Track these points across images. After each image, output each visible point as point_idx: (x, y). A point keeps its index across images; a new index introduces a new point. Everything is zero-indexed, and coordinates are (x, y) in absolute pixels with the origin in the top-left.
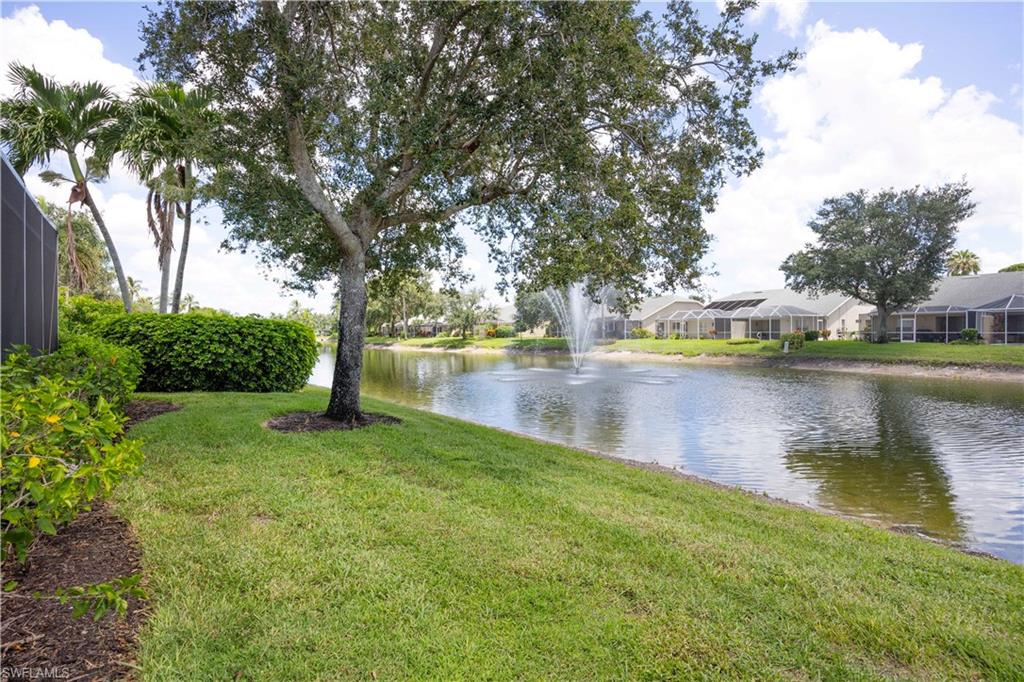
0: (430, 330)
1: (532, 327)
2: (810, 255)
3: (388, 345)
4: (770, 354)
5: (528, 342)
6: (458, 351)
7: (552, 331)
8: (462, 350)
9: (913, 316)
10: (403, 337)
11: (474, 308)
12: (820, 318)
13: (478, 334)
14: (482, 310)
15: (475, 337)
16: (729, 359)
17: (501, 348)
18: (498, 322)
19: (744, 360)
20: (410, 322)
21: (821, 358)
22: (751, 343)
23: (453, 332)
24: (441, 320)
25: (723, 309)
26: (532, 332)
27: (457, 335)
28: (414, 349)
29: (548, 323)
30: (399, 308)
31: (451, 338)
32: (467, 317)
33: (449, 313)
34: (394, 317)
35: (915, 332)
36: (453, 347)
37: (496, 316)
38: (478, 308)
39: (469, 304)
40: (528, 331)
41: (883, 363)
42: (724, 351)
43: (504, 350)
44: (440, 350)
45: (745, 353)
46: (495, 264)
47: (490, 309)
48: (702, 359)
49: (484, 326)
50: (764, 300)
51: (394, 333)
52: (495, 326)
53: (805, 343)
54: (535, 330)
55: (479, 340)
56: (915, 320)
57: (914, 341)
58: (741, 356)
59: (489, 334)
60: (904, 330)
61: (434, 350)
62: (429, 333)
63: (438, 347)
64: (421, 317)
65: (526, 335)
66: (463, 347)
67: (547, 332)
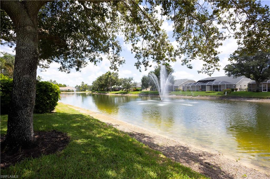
0: (118, 89)
1: (146, 88)
2: (232, 65)
3: (106, 93)
4: (220, 96)
5: (145, 92)
6: (125, 95)
7: (152, 89)
8: (126, 95)
9: (266, 84)
10: (110, 91)
11: (130, 83)
12: (234, 85)
13: (131, 90)
14: (132, 83)
15: (130, 91)
16: (207, 97)
17: (137, 94)
18: (137, 87)
19: (212, 97)
20: (112, 87)
21: (238, 97)
22: (213, 92)
23: (124, 90)
24: (121, 86)
25: (202, 82)
26: (146, 89)
27: (125, 90)
28: (113, 94)
29: (151, 87)
30: (109, 83)
31: (124, 91)
32: (128, 86)
33: (123, 84)
34: (108, 86)
35: (267, 89)
36: (124, 94)
37: (136, 85)
38: (131, 83)
39: (129, 82)
40: (145, 89)
41: (261, 98)
42: (205, 95)
43: (138, 95)
44: (120, 95)
45: (212, 95)
46: (135, 53)
47: (134, 83)
48: (198, 97)
49: (133, 88)
50: (215, 80)
51: (108, 90)
52: (136, 88)
53: (232, 92)
54: (147, 89)
55: (131, 92)
56: (267, 85)
57: (267, 91)
58: (211, 96)
59: (134, 90)
60: (263, 88)
61: (119, 95)
62: (118, 90)
63: (120, 94)
64: (115, 86)
65: (145, 90)
66: (127, 94)
67: (151, 90)
